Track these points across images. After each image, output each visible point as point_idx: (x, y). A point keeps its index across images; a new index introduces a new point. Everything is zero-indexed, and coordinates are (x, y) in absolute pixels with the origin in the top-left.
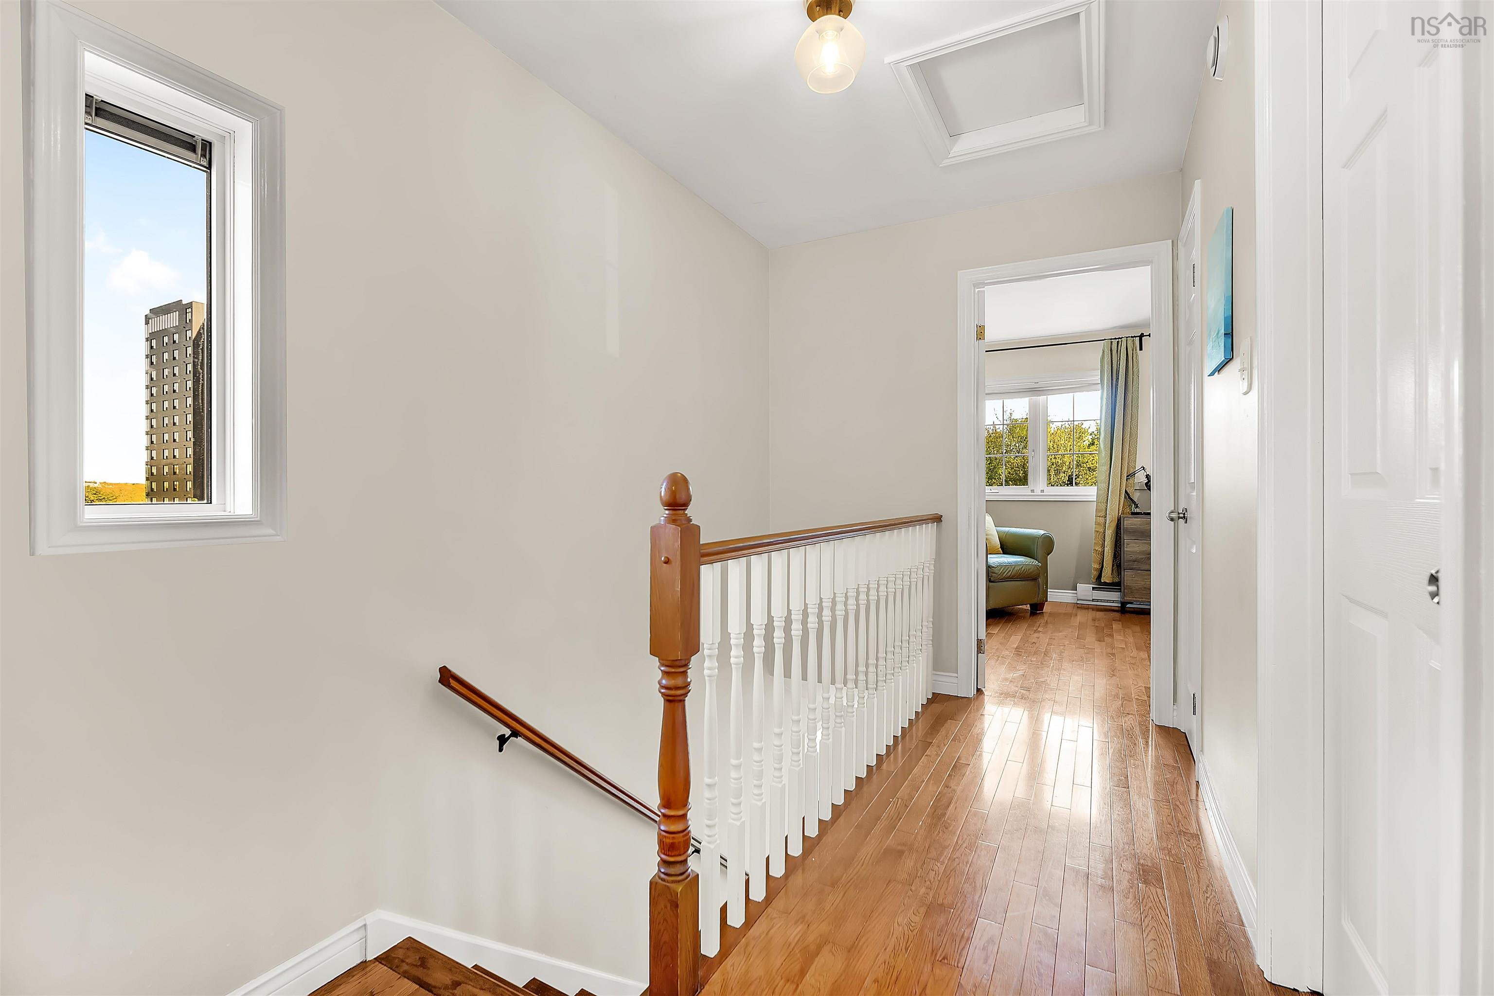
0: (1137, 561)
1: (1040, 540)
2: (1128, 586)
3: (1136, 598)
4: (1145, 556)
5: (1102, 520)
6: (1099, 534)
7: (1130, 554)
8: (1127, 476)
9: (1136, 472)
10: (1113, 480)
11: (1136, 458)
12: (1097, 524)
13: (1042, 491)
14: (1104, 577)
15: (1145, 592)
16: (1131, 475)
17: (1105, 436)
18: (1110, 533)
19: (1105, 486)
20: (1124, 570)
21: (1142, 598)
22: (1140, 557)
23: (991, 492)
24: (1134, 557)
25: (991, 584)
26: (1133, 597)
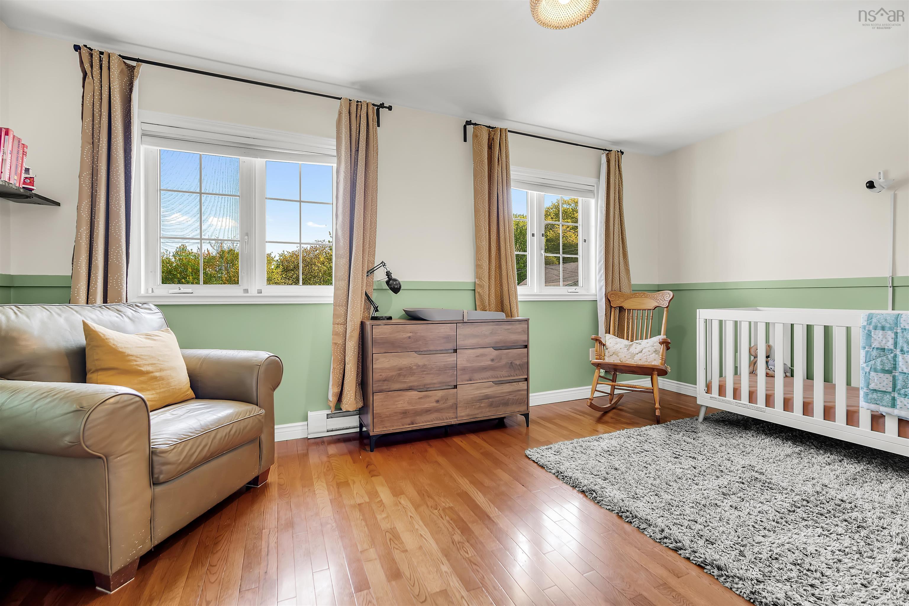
0: (387, 381)
1: (262, 369)
2: (377, 414)
3: (386, 427)
4: (396, 373)
5: (341, 329)
6: (338, 346)
7: (380, 372)
8: (367, 272)
9: (375, 269)
10: (354, 276)
11: (375, 251)
12: (335, 334)
13: (260, 292)
14: (346, 404)
15: (395, 418)
16: (371, 272)
17: (343, 219)
18: (352, 346)
19: (344, 284)
20: (373, 393)
21: (393, 426)
22: (391, 374)
23: (180, 291)
24: (384, 375)
25: (159, 489)
26: (383, 427)
